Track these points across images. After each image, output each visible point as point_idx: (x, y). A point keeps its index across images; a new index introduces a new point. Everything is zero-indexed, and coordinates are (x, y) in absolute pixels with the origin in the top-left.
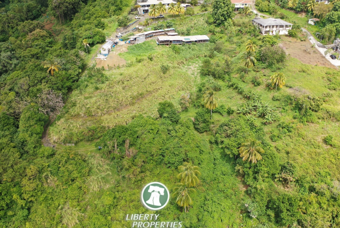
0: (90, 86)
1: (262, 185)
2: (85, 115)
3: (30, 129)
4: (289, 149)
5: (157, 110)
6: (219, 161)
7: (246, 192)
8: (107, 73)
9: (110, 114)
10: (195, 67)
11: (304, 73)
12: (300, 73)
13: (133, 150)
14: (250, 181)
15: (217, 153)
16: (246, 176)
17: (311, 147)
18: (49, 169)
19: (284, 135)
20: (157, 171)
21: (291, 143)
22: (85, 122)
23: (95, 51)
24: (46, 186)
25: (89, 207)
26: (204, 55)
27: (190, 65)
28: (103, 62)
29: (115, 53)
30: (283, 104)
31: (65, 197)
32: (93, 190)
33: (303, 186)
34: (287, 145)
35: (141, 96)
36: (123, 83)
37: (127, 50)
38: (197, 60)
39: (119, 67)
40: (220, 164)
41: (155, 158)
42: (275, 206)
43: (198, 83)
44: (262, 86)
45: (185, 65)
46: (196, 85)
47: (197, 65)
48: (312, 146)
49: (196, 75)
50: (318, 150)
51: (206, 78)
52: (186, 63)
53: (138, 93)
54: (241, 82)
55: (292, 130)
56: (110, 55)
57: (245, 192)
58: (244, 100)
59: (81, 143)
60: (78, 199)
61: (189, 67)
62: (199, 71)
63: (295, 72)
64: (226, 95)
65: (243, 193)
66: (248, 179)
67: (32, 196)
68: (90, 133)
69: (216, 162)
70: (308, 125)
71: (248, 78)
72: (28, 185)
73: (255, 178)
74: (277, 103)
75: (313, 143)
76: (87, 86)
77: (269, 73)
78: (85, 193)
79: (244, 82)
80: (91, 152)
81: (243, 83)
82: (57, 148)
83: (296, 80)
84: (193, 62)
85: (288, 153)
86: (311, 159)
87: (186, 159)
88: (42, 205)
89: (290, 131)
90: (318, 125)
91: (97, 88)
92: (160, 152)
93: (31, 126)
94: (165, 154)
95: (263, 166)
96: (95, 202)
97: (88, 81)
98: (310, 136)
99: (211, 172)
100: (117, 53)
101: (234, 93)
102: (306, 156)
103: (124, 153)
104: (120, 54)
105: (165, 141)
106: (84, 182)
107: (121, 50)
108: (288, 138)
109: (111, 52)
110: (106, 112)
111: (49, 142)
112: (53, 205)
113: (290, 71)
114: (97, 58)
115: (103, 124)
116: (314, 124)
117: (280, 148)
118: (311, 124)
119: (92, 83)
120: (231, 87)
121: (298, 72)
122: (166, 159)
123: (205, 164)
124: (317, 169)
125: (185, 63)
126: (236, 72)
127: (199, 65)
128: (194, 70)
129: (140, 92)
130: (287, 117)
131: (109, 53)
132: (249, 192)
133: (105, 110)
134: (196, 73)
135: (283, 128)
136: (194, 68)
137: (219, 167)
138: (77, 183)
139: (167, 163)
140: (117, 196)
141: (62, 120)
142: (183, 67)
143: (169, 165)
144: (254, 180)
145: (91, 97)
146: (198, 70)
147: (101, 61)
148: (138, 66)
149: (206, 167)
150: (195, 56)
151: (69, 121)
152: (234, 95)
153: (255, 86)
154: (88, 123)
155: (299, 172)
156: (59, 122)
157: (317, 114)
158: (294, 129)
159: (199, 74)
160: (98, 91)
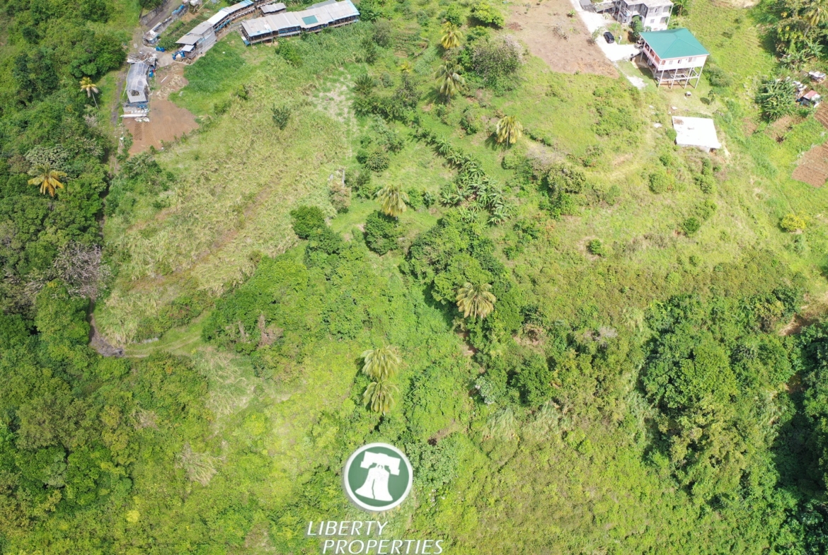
0: (142, 200)
1: (498, 350)
2: (157, 274)
3: (66, 334)
4: (535, 272)
5: (290, 226)
6: (423, 307)
7: (474, 358)
8: (163, 159)
9: (205, 260)
10: (341, 93)
11: (556, 98)
12: (549, 99)
13: (274, 330)
14: (479, 342)
15: (418, 293)
16: (471, 335)
17: (569, 263)
18: (136, 401)
19: (526, 245)
20: (323, 352)
21: (538, 260)
22: (161, 289)
23: (110, 93)
24: (139, 429)
25: (224, 443)
26: (354, 58)
27: (329, 90)
28: (143, 126)
29: (160, 95)
30: (522, 180)
31: (179, 439)
32: (223, 414)
33: (558, 336)
34: (532, 265)
35: (250, 201)
36: (207, 179)
37: (184, 79)
38: (343, 73)
39: (185, 139)
40: (425, 314)
41: (314, 331)
42: (519, 385)
43: (355, 136)
44: (482, 134)
45: (318, 90)
46: (354, 142)
47: (344, 88)
48: (571, 261)
49: (346, 116)
50: (580, 268)
51: (369, 121)
52: (320, 85)
53: (244, 197)
54: (441, 125)
55: (538, 234)
56: (150, 103)
57: (472, 358)
58: (450, 167)
59: (170, 332)
60: (203, 436)
61: (328, 94)
62: (350, 103)
63: (537, 96)
64: (415, 159)
65: (469, 360)
66: (476, 339)
67: (129, 456)
68: (184, 313)
69: (419, 310)
70: (564, 220)
71: (451, 115)
72: (117, 442)
73: (485, 336)
74: (510, 174)
75: (572, 255)
76: (134, 201)
77: (491, 101)
78: (210, 421)
79: (446, 123)
80: (195, 345)
81: (444, 126)
82: (127, 353)
83: (541, 118)
84: (335, 81)
85: (534, 282)
86: (569, 287)
87: (367, 319)
88: (150, 463)
89: (534, 237)
90: (579, 219)
91: (158, 206)
92: (319, 319)
93: (64, 327)
94: (329, 319)
95: (497, 320)
96: (234, 434)
97: (132, 190)
98: (567, 242)
99: (413, 329)
100: (166, 95)
101: (430, 154)
102: (563, 282)
103: (259, 337)
104: (174, 97)
105: (325, 295)
106: (203, 404)
107: (173, 83)
108: (533, 249)
109: (151, 94)
110: (195, 258)
111: (106, 345)
112: (167, 458)
113: (529, 93)
114: (126, 118)
115: (201, 288)
116: (574, 218)
117: (521, 273)
118: (569, 217)
119: (141, 193)
120: (423, 139)
121: (544, 95)
122: (333, 327)
123: (400, 316)
124: (579, 303)
125: (317, 86)
126: (428, 99)
127: (348, 86)
128: (341, 102)
129: (247, 192)
130: (530, 205)
131: (147, 97)
132: (479, 360)
133: (193, 253)
134: (346, 110)
135: (524, 231)
136: (339, 96)
137: (424, 319)
138: (192, 410)
139: (335, 332)
140: (269, 416)
141: (115, 294)
142: (315, 96)
143: (340, 335)
144: (485, 340)
145: (155, 231)
146: (348, 99)
147: (138, 125)
148: (224, 125)
149: (403, 323)
150: (335, 65)
151: (130, 293)
152: (430, 158)
153: (467, 134)
154: (171, 290)
155: (551, 314)
156: (112, 300)
157: (579, 197)
158: (543, 233)
159: (354, 112)
160: (164, 211)
